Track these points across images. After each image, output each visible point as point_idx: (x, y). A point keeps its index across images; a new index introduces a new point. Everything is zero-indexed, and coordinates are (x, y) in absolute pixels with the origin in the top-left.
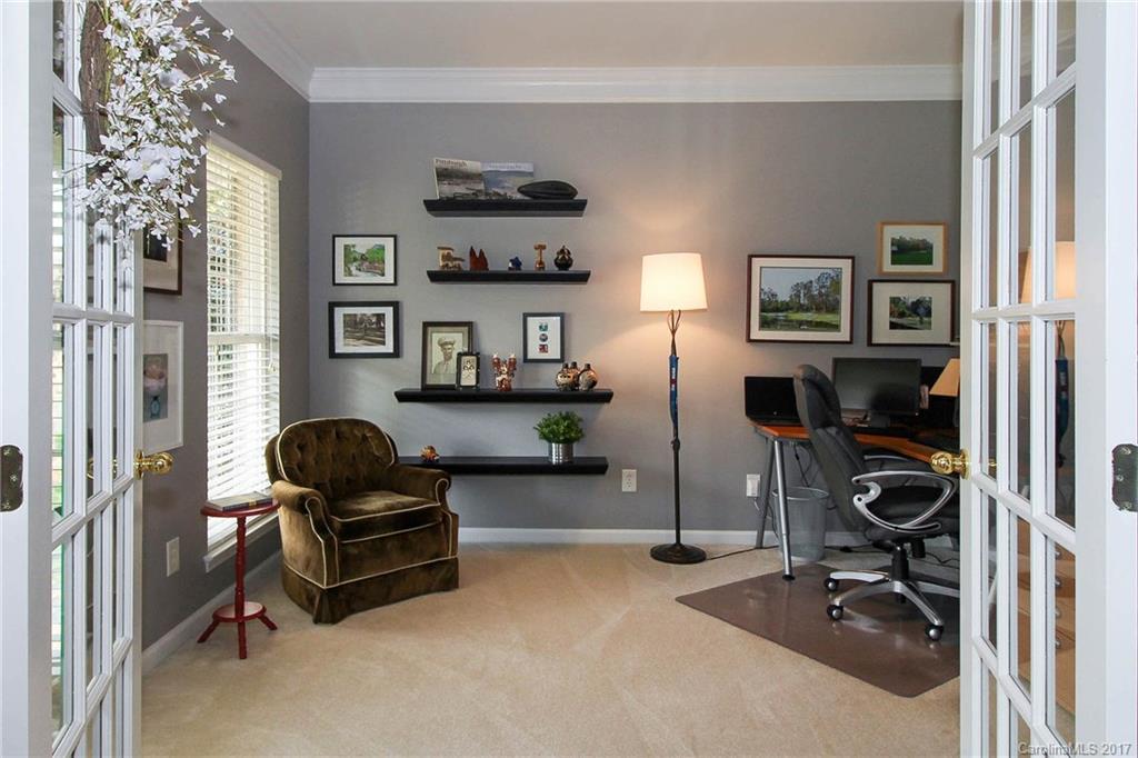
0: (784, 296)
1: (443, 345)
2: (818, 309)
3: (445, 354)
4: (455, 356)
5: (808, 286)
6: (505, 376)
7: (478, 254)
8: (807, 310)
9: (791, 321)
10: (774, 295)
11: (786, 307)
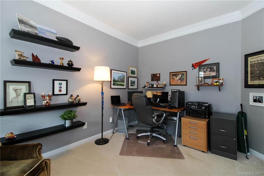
0: (117, 79)
1: (15, 90)
2: (122, 82)
3: (17, 94)
4: (22, 95)
5: (120, 77)
6: (48, 101)
7: (35, 56)
8: (120, 82)
9: (118, 84)
10: (115, 79)
11: (117, 81)
